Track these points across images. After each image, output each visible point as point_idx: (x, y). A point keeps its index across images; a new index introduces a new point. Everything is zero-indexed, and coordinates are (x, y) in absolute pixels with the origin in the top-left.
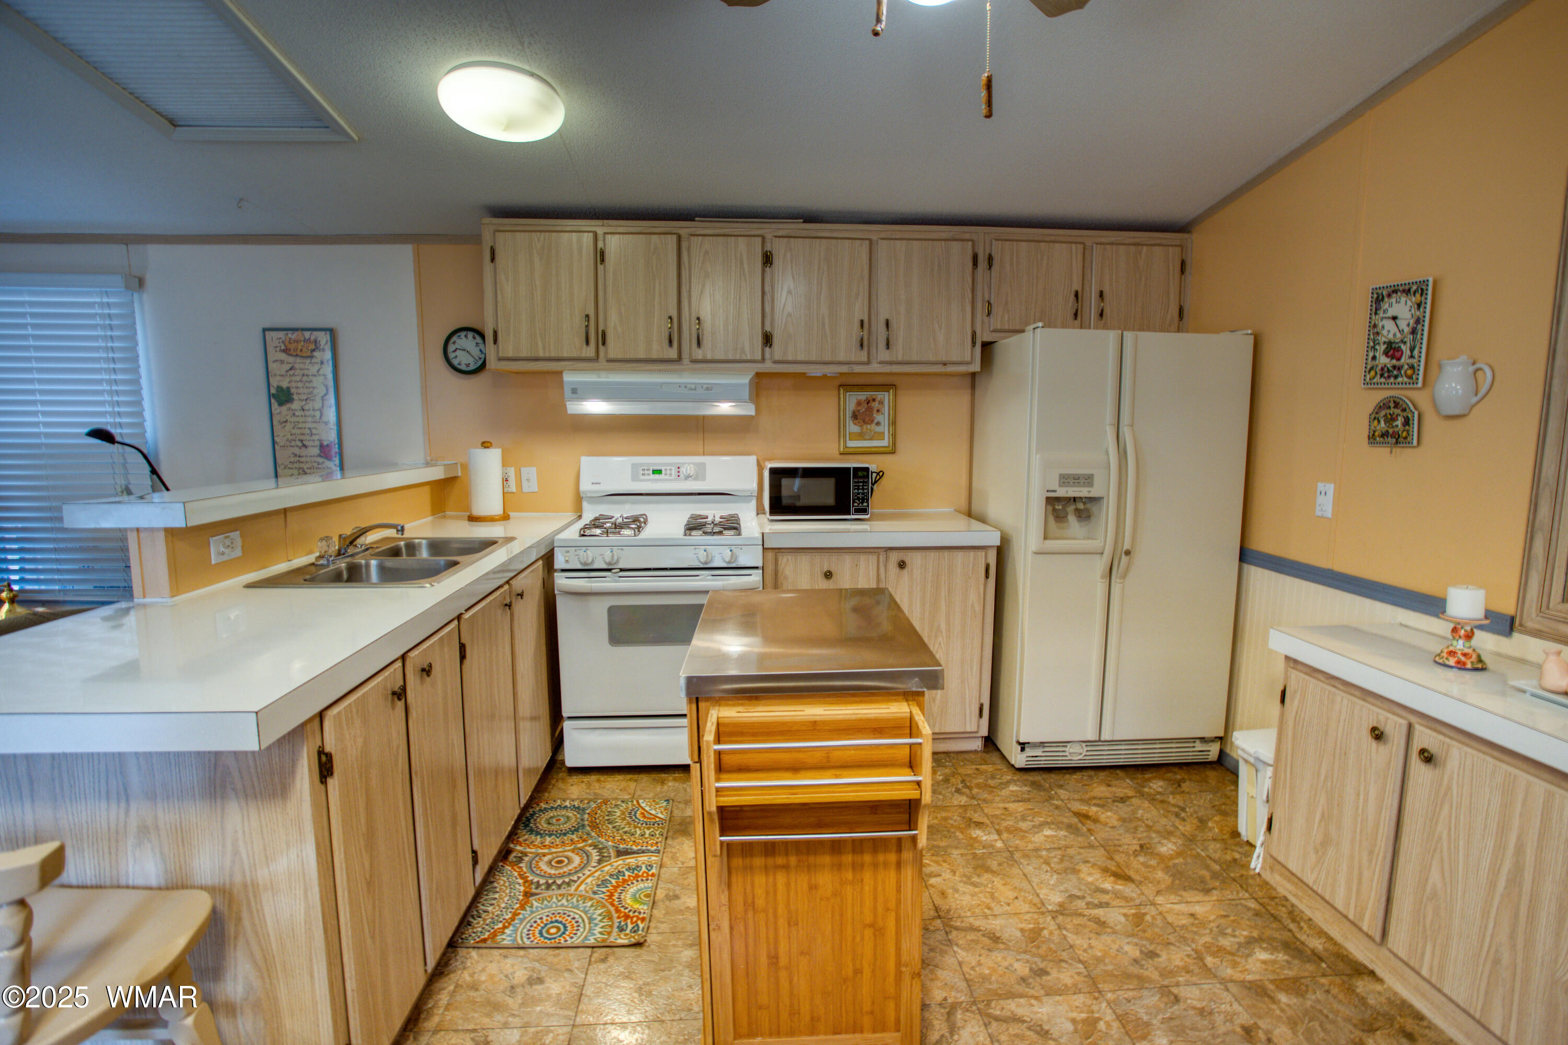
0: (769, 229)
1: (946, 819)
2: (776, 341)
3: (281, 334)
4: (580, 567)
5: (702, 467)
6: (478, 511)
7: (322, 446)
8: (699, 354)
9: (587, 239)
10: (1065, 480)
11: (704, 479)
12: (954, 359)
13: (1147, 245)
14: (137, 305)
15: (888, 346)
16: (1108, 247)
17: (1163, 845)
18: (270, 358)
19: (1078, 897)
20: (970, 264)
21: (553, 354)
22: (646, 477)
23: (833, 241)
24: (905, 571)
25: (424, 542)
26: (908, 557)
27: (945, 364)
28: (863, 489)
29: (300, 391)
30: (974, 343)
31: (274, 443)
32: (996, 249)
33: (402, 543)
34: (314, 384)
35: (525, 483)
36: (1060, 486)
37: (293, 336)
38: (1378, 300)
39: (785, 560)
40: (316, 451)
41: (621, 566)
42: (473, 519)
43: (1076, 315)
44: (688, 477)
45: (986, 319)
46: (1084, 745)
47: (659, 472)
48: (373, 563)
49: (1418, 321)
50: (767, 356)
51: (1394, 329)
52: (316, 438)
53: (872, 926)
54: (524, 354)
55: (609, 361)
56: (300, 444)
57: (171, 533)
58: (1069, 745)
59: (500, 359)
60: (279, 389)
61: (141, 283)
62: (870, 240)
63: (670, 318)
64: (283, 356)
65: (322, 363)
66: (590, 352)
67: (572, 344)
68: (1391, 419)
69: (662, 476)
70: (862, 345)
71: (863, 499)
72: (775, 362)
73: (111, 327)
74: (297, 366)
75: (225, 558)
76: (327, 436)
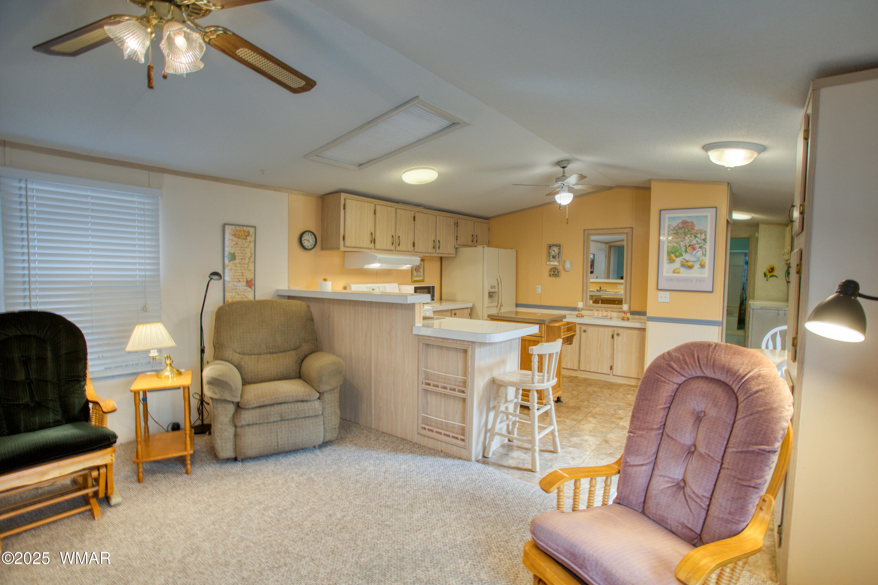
0: (414, 209)
2: (416, 245)
3: (232, 227)
7: (247, 282)
8: (398, 248)
10: (491, 287)
12: (451, 253)
13: (484, 223)
14: (160, 206)
15: (439, 248)
16: (477, 223)
18: (226, 238)
21: (361, 246)
23: (428, 215)
26: (457, 312)
27: (449, 254)
28: (433, 293)
29: (240, 255)
30: (454, 248)
32: (459, 221)
34: (245, 252)
36: (491, 289)
37: (238, 228)
38: (550, 247)
40: (245, 284)
43: (472, 241)
45: (456, 241)
47: (374, 290)
49: (559, 252)
50: (413, 250)
51: (554, 253)
52: (245, 277)
54: (353, 245)
55: (377, 249)
56: (237, 280)
59: (345, 247)
60: (231, 253)
62: (436, 216)
63: (393, 236)
64: (233, 238)
65: (250, 242)
66: (372, 246)
67: (366, 242)
68: (554, 272)
70: (434, 248)
71: (433, 296)
72: (415, 252)
74: (239, 243)
76: (250, 276)
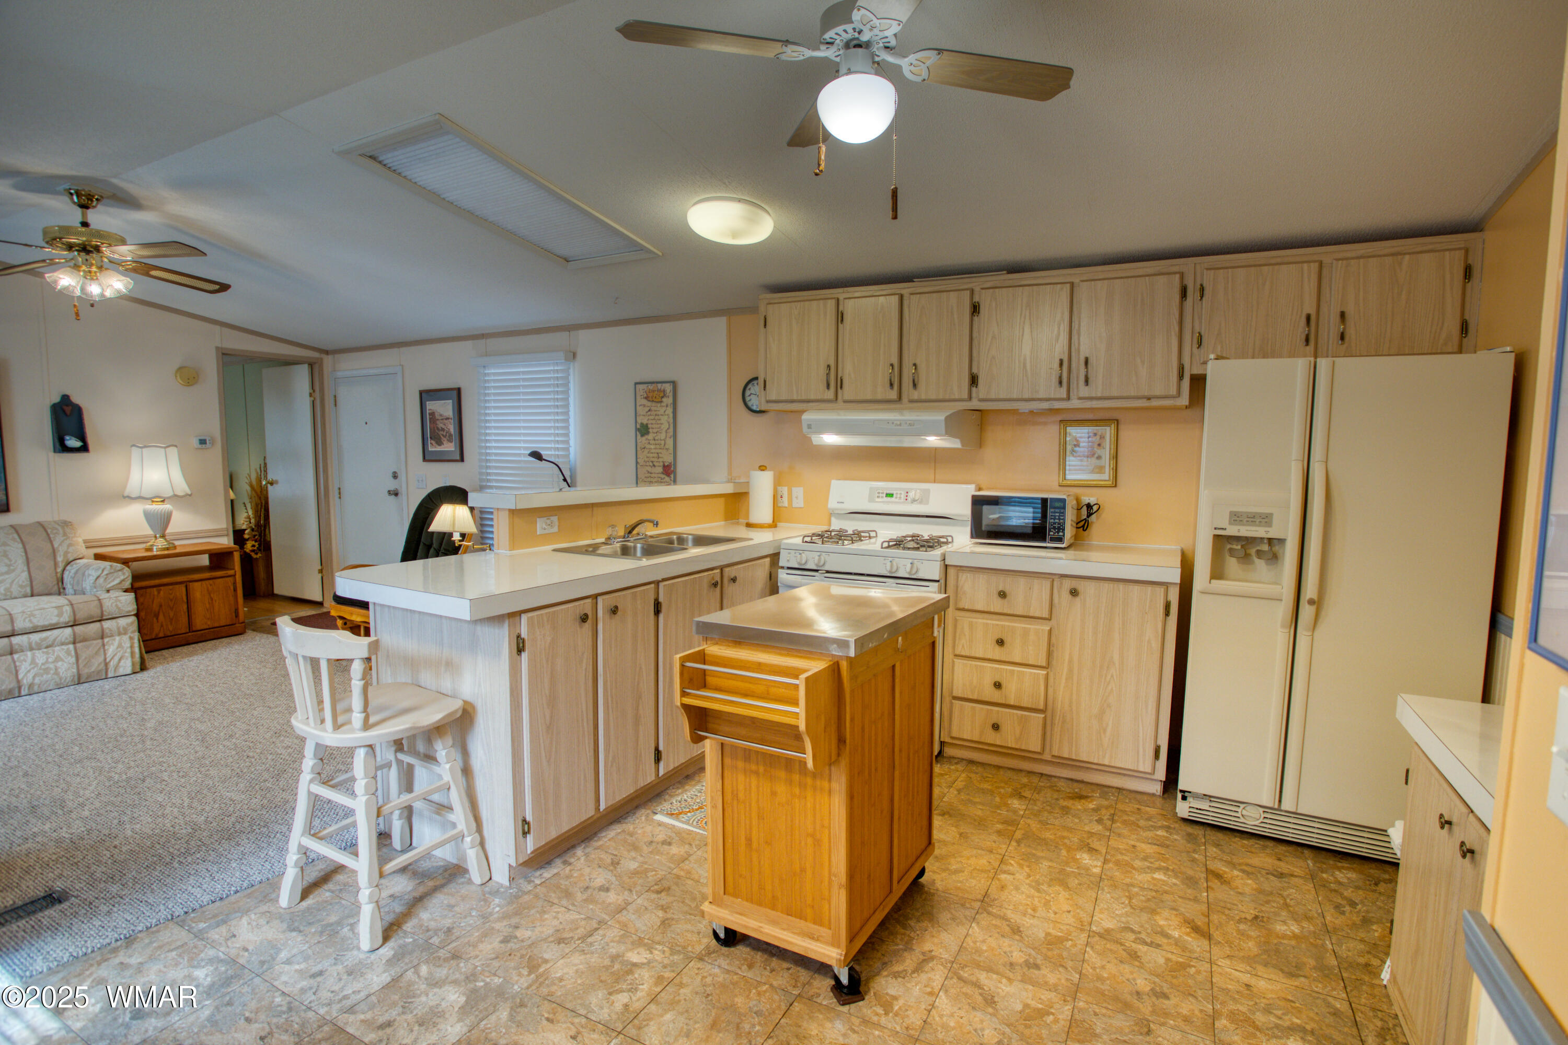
0: (976, 282)
1: (1064, 837)
2: (981, 381)
3: (644, 386)
4: (797, 566)
5: (927, 492)
6: (753, 519)
7: (664, 466)
8: (915, 395)
9: (831, 304)
10: (1236, 517)
11: (927, 503)
12: (1158, 393)
13: (1409, 254)
14: (571, 371)
15: (1087, 382)
16: (1353, 262)
17: (1284, 922)
18: (638, 404)
19: (1132, 931)
20: (1177, 297)
21: (804, 398)
22: (880, 500)
23: (1035, 288)
24: (1078, 599)
25: (690, 537)
26: (1081, 586)
27: (1149, 399)
28: (1059, 519)
29: (654, 426)
30: (1181, 377)
31: (637, 463)
32: (1208, 279)
33: (675, 537)
34: (662, 421)
35: (794, 500)
36: (1230, 523)
37: (651, 387)
39: (964, 577)
40: (660, 470)
41: (827, 568)
42: (749, 525)
43: (1307, 342)
44: (914, 501)
45: (1195, 350)
46: (1261, 810)
47: (891, 495)
48: (639, 546)
50: (974, 395)
52: (661, 460)
53: (812, 836)
54: (784, 398)
55: (845, 402)
56: (651, 464)
57: (513, 512)
58: (1242, 806)
59: (768, 402)
60: (642, 424)
61: (574, 355)
62: (1072, 284)
63: (892, 365)
64: (645, 402)
65: (667, 406)
66: (830, 394)
67: (816, 388)
69: (893, 499)
70: (1060, 383)
71: (1059, 529)
72: (981, 400)
73: (557, 385)
74: (653, 409)
75: (546, 532)
76: (668, 459)
